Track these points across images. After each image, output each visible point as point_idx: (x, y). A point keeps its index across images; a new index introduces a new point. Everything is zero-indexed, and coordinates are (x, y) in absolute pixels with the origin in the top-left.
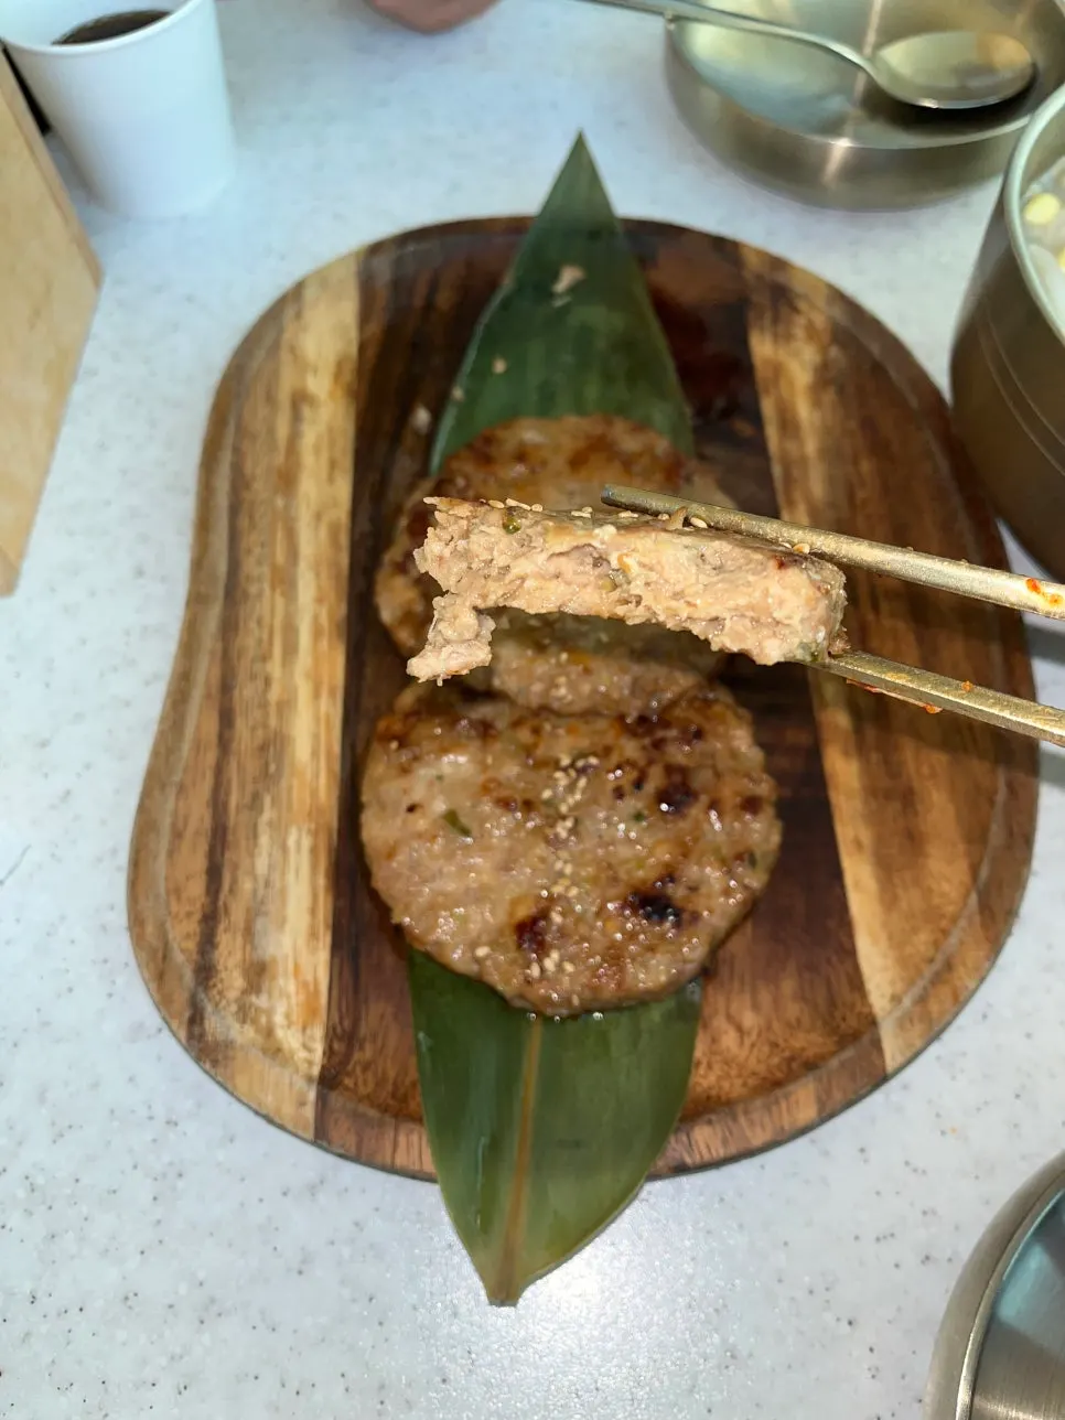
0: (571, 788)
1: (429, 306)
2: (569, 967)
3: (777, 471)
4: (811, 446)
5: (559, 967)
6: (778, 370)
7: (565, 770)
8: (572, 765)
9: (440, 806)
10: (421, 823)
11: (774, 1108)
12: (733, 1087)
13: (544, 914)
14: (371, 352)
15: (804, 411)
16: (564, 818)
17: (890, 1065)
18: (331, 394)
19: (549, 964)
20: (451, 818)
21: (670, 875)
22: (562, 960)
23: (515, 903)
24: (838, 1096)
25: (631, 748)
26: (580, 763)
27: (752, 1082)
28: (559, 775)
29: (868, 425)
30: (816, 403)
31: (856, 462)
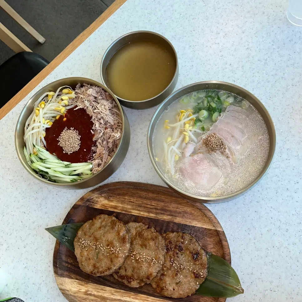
0: (176, 264)
1: (71, 264)
2: (202, 271)
3: (124, 212)
4: (120, 205)
5: (202, 272)
6: (103, 205)
7: (173, 264)
8: (172, 263)
9: (174, 285)
10: (176, 288)
11: (225, 248)
12: (221, 252)
13: (194, 273)
14: (78, 277)
15: (113, 204)
16: (180, 266)
17: (222, 230)
18: (86, 287)
19: (202, 274)
20: (177, 284)
21: (191, 253)
22: (201, 272)
23: (191, 277)
24: (225, 239)
25: (171, 253)
26: (172, 261)
27: (221, 249)
28: (173, 265)
29: (119, 195)
30: (112, 201)
31: (125, 199)
